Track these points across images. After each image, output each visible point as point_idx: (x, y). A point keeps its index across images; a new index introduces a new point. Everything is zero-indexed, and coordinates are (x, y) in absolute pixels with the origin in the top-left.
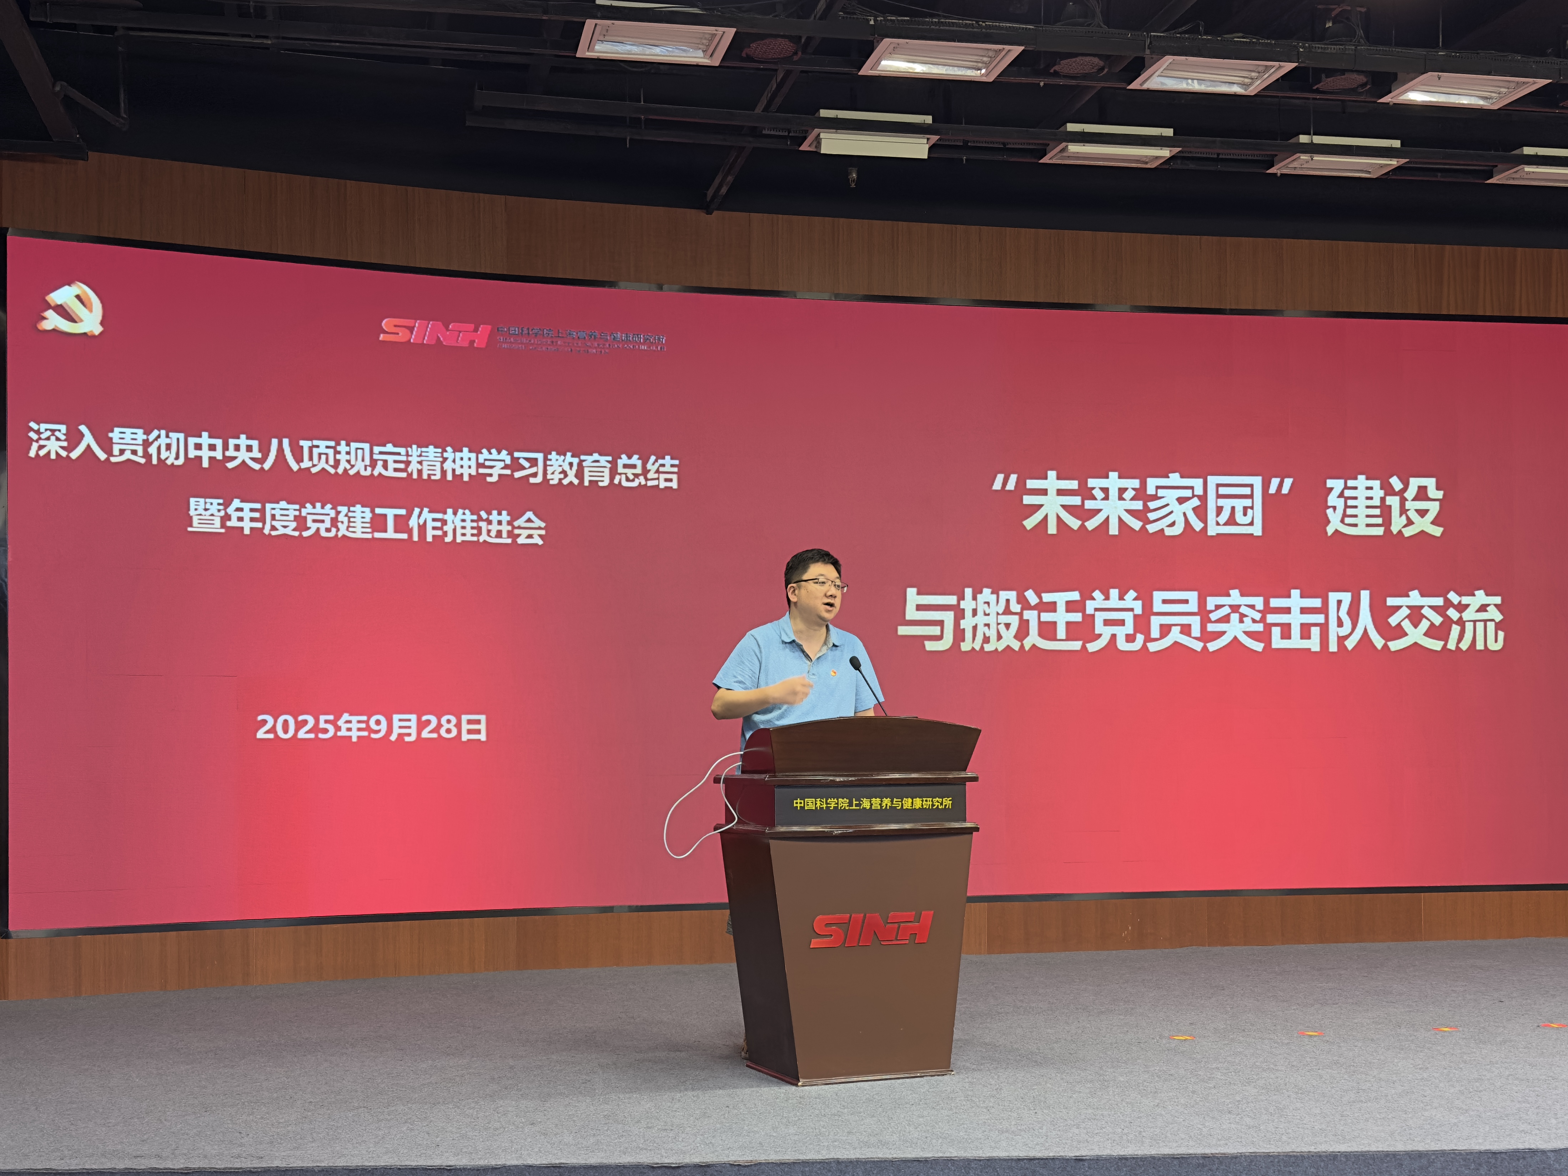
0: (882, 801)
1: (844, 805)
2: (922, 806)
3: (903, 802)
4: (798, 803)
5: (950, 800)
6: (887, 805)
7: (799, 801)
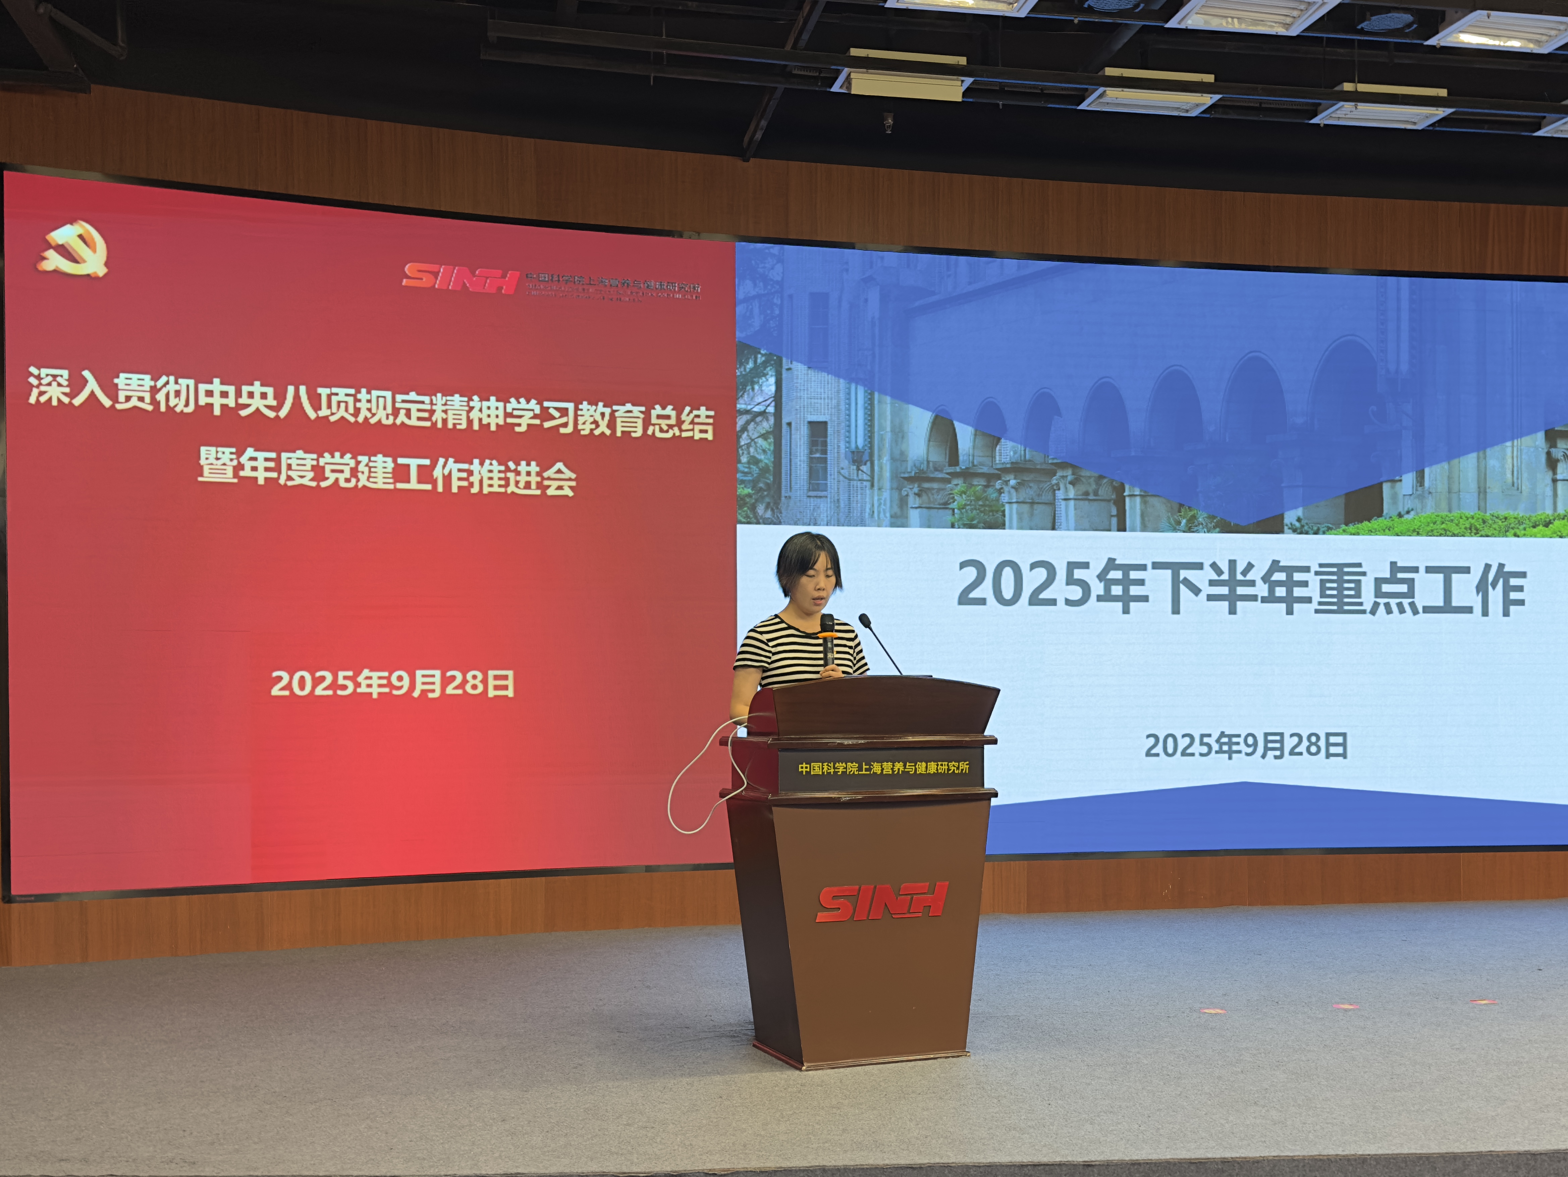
0: (894, 766)
1: (853, 769)
2: (937, 770)
3: (917, 767)
4: (803, 768)
5: (966, 765)
6: (899, 769)
7: (804, 765)
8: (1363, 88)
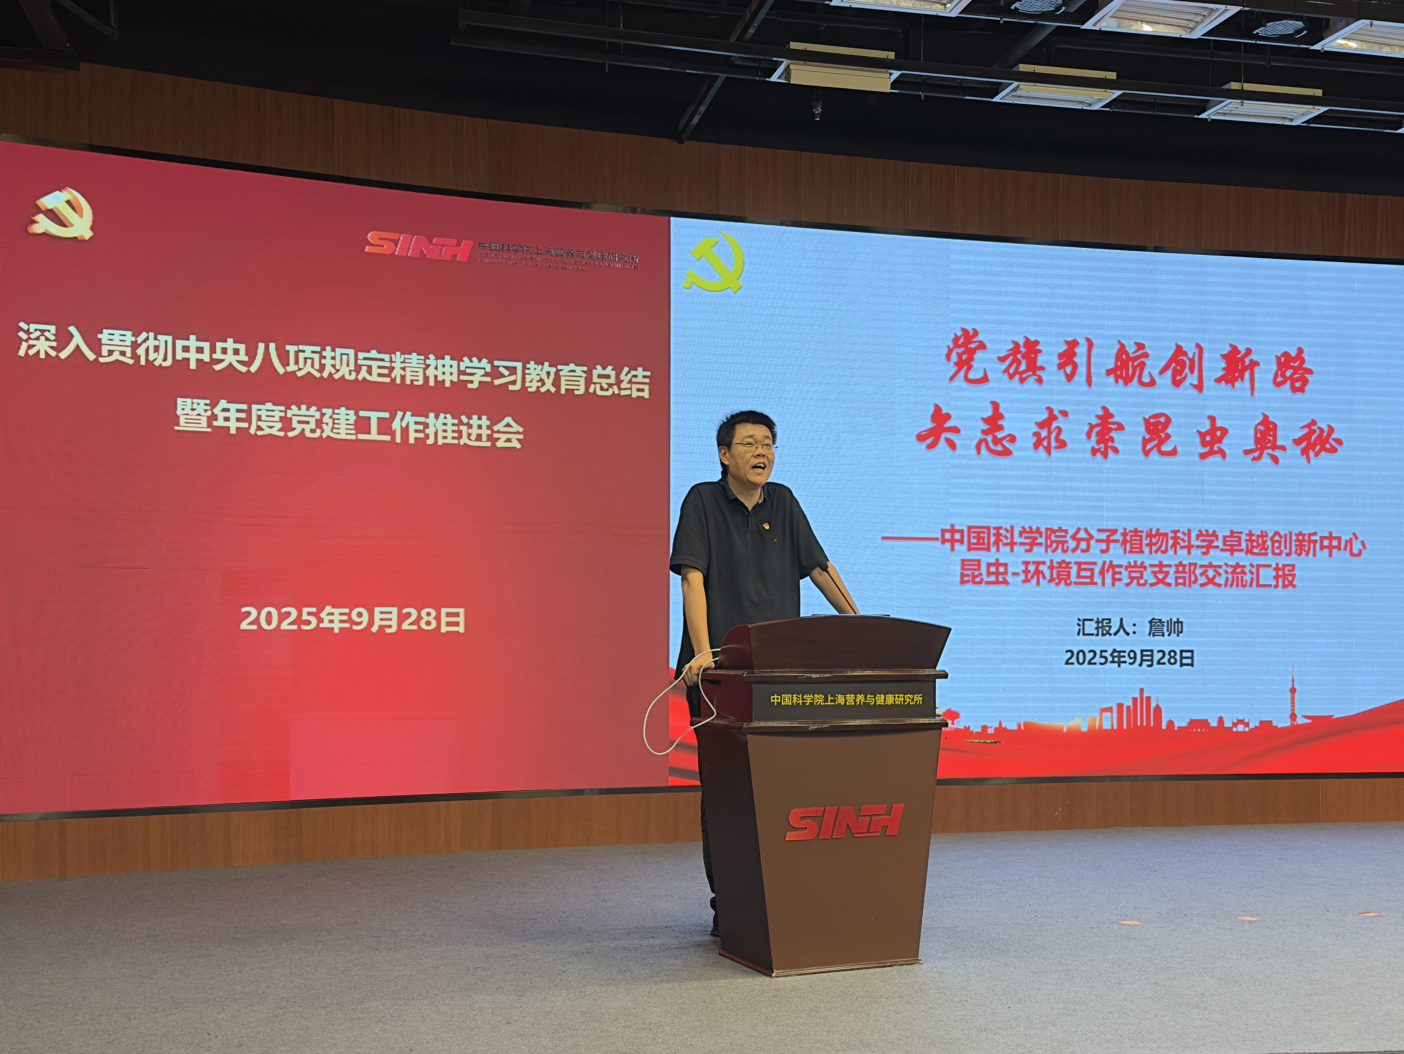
0: (856, 697)
1: (819, 700)
2: (894, 702)
3: (876, 698)
4: (775, 699)
5: (920, 697)
6: (860, 701)
7: (775, 696)
8: (1248, 87)
